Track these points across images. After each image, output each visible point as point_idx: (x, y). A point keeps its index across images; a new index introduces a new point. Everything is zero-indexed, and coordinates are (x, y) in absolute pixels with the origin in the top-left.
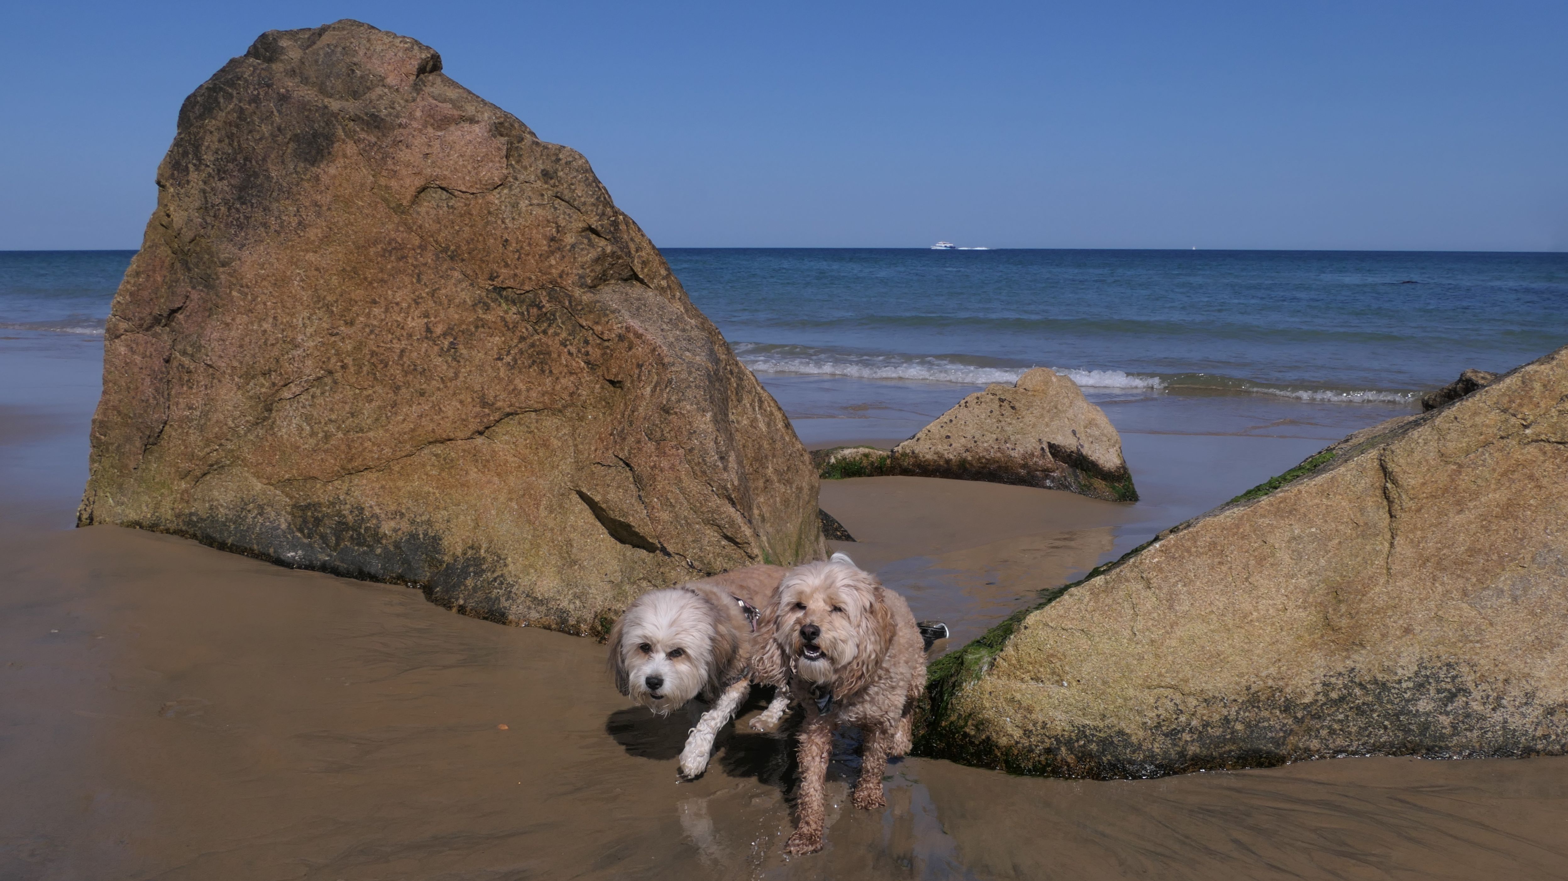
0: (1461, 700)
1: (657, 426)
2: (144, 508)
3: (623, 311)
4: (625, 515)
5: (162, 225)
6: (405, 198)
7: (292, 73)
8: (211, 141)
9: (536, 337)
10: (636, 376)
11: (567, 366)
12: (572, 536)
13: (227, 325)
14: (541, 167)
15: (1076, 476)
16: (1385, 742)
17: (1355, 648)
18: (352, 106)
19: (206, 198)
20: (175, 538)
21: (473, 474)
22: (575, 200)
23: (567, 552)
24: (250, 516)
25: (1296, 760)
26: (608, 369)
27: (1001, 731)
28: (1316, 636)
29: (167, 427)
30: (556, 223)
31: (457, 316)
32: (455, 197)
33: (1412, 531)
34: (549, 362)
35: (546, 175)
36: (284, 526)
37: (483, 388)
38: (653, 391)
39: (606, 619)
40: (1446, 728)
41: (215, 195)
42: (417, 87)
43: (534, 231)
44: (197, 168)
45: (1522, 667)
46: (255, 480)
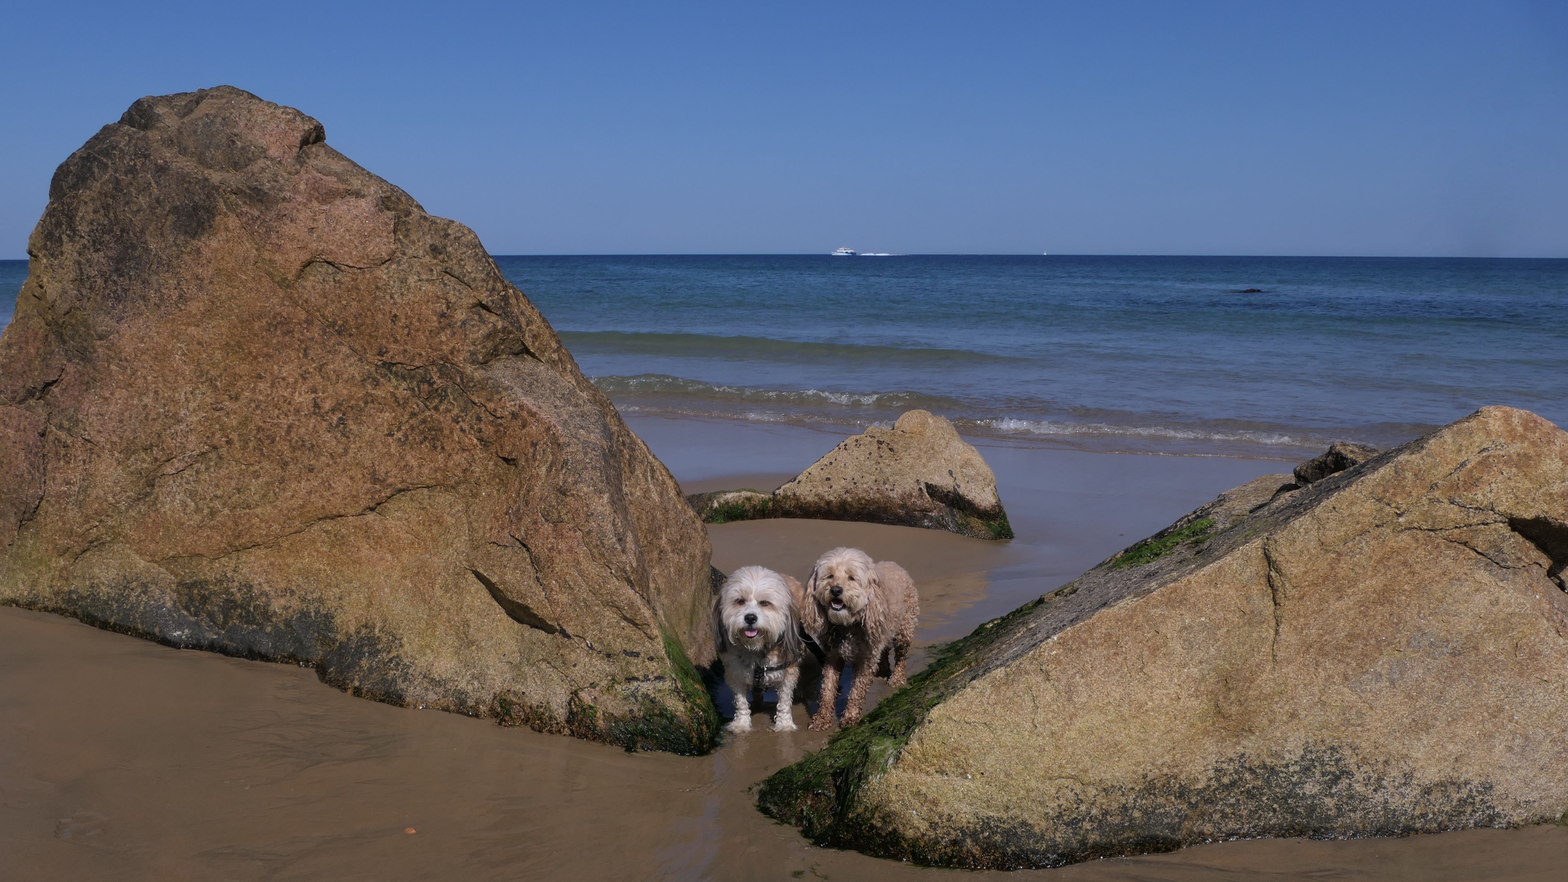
0: (1344, 783)
1: (553, 507)
2: (21, 586)
3: (516, 388)
4: (524, 597)
5: (35, 296)
6: (290, 272)
7: (169, 142)
8: (86, 212)
9: (428, 413)
10: (530, 455)
11: (459, 442)
12: (469, 616)
13: (106, 399)
14: (430, 242)
15: (953, 515)
16: (1275, 824)
17: (1245, 734)
18: (234, 179)
19: (81, 269)
20: (55, 617)
21: (365, 551)
22: (465, 276)
23: (464, 633)
24: (133, 594)
25: (1191, 844)
26: (501, 447)
27: (908, 823)
28: (1208, 724)
29: (43, 503)
30: (446, 299)
31: (345, 392)
32: (342, 271)
33: (1295, 618)
34: (441, 438)
35: (435, 250)
36: (169, 604)
37: (373, 463)
38: (549, 470)
39: (505, 700)
40: (1331, 810)
41: (90, 266)
42: (300, 160)
43: (424, 307)
44: (71, 239)
45: (1400, 748)
46: (137, 557)
